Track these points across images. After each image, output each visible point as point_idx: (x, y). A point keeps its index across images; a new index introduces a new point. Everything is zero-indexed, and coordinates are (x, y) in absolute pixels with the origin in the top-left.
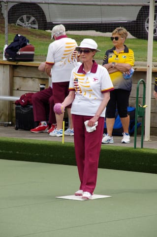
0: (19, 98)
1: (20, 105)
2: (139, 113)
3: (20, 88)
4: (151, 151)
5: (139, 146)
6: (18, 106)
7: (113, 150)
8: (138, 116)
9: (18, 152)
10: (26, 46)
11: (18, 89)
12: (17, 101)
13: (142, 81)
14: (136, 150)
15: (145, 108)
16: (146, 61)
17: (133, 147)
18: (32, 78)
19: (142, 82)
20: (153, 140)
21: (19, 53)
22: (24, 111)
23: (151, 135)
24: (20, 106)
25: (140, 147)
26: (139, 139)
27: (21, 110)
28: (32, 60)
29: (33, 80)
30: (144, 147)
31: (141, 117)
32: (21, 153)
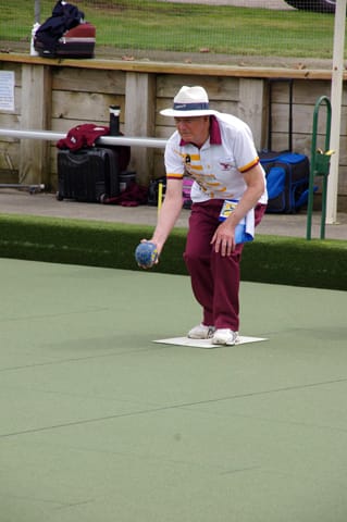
0: (65, 136)
1: (66, 148)
2: (317, 166)
3: (66, 113)
4: (343, 244)
5: (316, 234)
6: (63, 152)
7: (263, 244)
8: (316, 172)
9: (65, 247)
10: (79, 27)
11: (61, 117)
12: (62, 141)
13: (325, 99)
14: (310, 242)
15: (330, 156)
16: (332, 57)
17: (305, 236)
18: (90, 93)
19: (324, 103)
20: (343, 223)
21: (64, 40)
22: (77, 161)
23: (338, 211)
24: (67, 152)
25: (319, 237)
26: (316, 219)
27: (68, 160)
28: (90, 56)
29: (93, 98)
30: (326, 236)
31: (320, 174)
32: (72, 249)
